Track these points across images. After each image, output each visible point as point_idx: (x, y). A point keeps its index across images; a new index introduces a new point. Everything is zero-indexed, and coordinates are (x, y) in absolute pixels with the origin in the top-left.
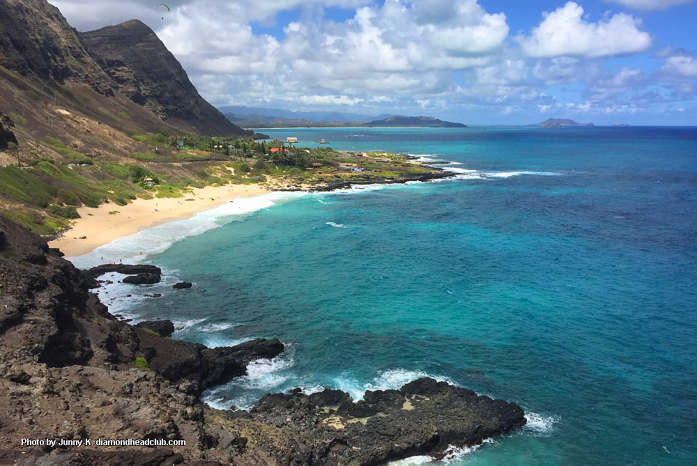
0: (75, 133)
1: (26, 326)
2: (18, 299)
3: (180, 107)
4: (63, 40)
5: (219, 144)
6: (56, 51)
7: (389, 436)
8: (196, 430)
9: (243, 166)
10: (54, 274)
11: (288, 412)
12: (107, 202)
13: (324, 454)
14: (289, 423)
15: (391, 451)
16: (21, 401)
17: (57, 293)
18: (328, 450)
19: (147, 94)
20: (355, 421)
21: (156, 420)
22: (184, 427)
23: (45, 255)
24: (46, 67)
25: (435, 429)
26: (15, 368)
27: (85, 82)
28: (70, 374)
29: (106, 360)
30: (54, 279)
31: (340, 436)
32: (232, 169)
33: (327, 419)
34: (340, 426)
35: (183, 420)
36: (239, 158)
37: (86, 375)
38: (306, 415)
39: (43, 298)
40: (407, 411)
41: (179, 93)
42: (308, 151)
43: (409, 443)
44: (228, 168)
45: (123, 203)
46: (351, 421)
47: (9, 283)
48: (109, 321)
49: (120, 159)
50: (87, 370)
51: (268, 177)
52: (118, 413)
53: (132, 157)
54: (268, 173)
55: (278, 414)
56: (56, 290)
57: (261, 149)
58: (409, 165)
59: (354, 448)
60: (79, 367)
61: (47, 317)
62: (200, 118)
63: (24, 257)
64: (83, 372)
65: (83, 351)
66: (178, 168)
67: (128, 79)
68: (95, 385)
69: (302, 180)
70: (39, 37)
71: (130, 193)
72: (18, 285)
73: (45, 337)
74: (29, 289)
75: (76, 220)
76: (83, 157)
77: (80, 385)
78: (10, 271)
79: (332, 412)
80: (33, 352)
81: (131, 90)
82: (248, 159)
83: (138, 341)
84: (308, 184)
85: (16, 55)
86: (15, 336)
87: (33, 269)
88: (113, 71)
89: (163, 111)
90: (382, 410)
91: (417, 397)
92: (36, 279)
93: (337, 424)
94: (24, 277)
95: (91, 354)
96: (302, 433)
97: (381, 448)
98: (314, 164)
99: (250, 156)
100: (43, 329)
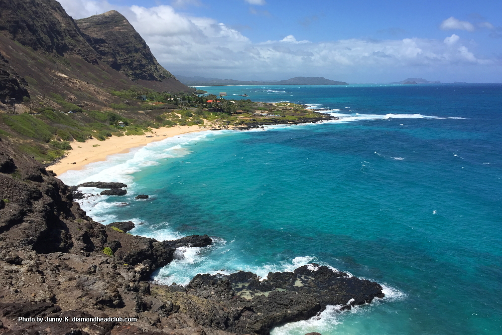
0: (71, 90)
1: (25, 225)
2: (20, 205)
3: (145, 72)
4: (63, 25)
5: (171, 97)
6: (59, 33)
7: (284, 305)
8: (135, 298)
9: (188, 113)
10: (47, 188)
11: (213, 288)
12: (92, 138)
13: (237, 317)
14: (213, 296)
15: (285, 316)
16: (11, 276)
17: (49, 202)
18: (240, 315)
19: (122, 62)
20: (260, 294)
21: (106, 291)
22: (127, 296)
23: (42, 175)
24: (51, 44)
25: (318, 300)
26: (12, 254)
27: (78, 54)
28: (53, 258)
29: (82, 249)
30: (47, 192)
31: (249, 305)
32: (180, 115)
33: (240, 292)
34: (250, 298)
35: (126, 291)
36: (185, 107)
37: (64, 259)
38: (225, 289)
39: (38, 205)
40: (297, 287)
41: (144, 62)
42: (233, 102)
43: (298, 311)
44: (177, 114)
45: (103, 139)
46: (256, 294)
47: (14, 194)
48: (86, 222)
49: (101, 108)
50: (65, 255)
51: (205, 121)
52: (79, 286)
53: (110, 107)
54: (205, 117)
55: (205, 289)
56: (47, 199)
57: (201, 101)
58: (306, 112)
59: (258, 313)
60: (59, 254)
61: (40, 218)
62: (159, 79)
63: (26, 176)
64: (62, 257)
65: (66, 243)
66: (142, 114)
67: (108, 52)
68: (70, 266)
69: (229, 123)
70: (46, 23)
71: (108, 132)
72: (20, 196)
73: (37, 232)
74: (28, 199)
75: (69, 151)
76: (76, 107)
77: (59, 266)
78: (15, 186)
79: (244, 287)
80: (28, 242)
81: (111, 60)
82: (191, 108)
83: (106, 236)
84: (233, 125)
85: (29, 36)
86: (16, 232)
87: (33, 185)
88: (98, 46)
89: (132, 74)
90: (280, 287)
91: (305, 278)
92: (34, 192)
93: (247, 296)
94: (25, 190)
95: (72, 245)
96: (221, 302)
97: (277, 314)
98: (237, 111)
99: (192, 106)
100: (37, 226)
